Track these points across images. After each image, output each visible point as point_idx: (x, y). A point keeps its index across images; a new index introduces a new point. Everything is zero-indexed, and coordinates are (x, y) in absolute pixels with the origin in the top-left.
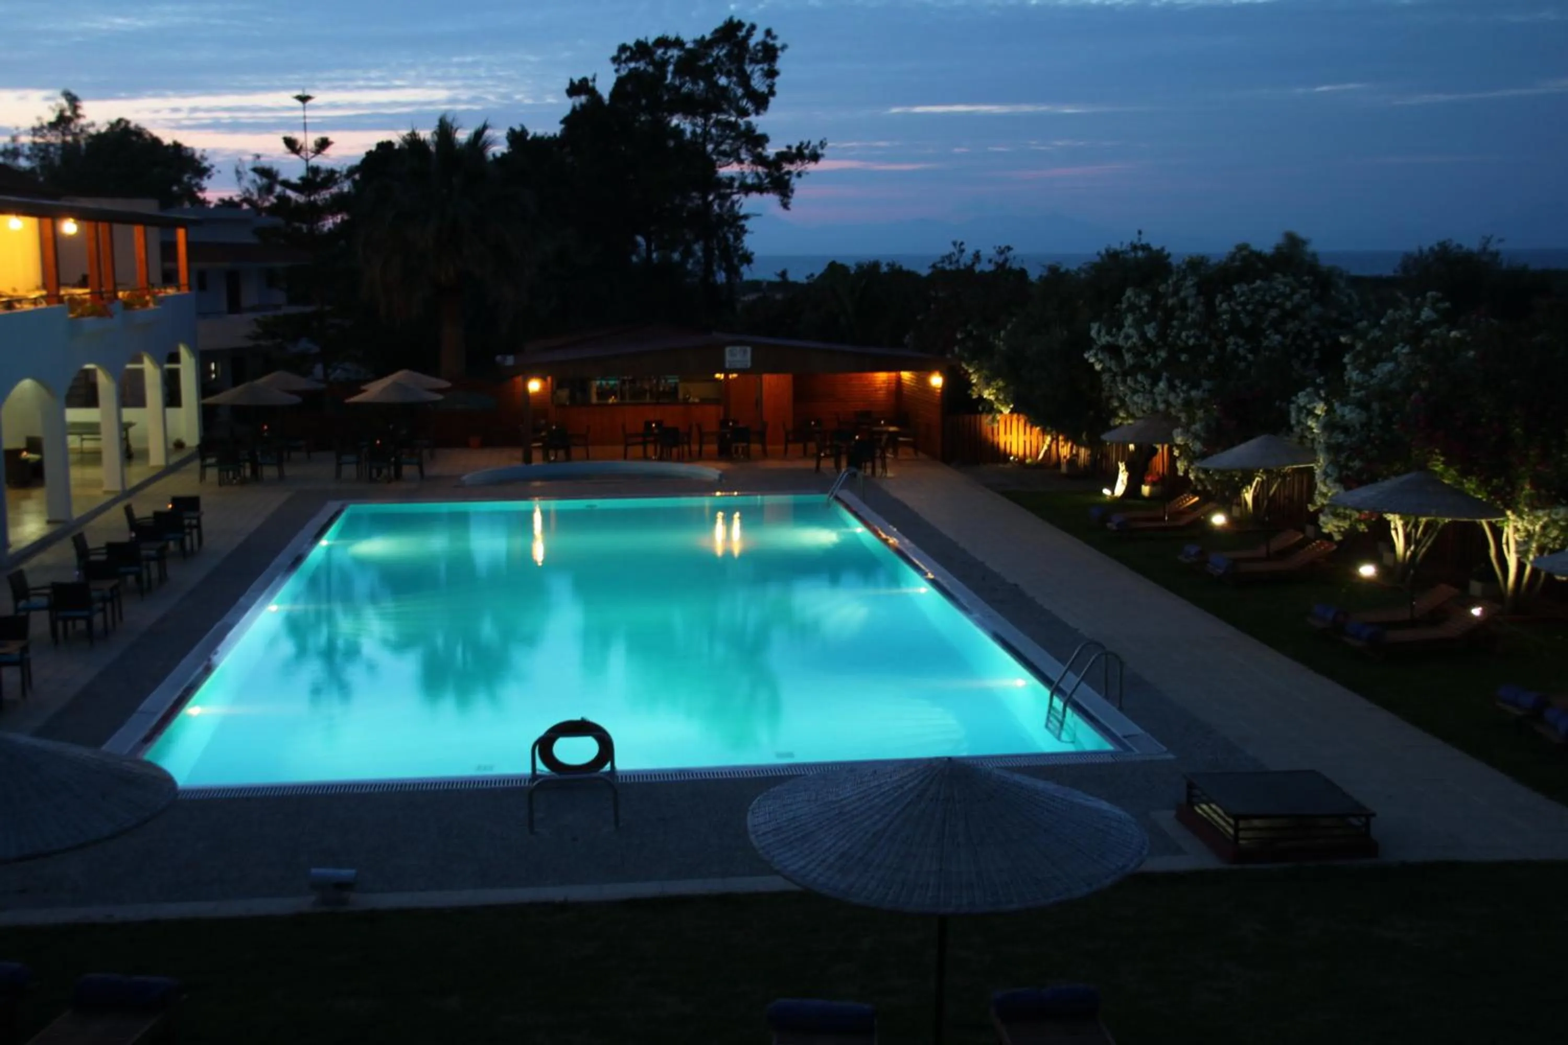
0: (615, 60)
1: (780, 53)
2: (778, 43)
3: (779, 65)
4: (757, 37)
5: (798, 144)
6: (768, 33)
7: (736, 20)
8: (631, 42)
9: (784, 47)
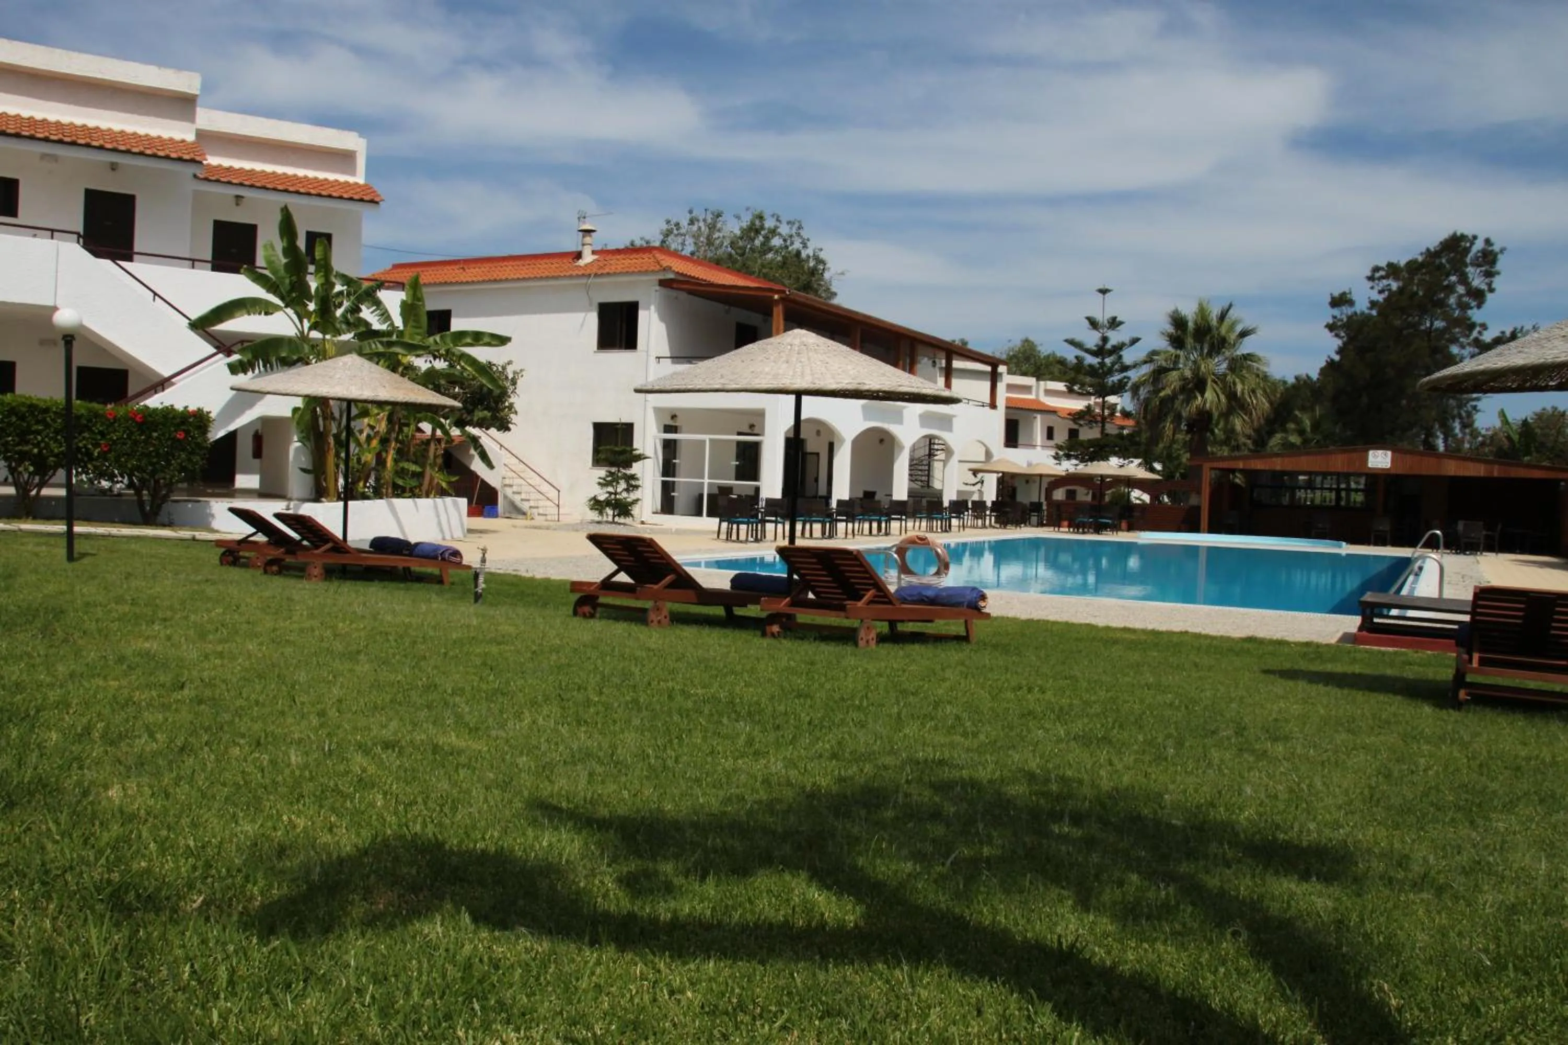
0: (1371, 278)
1: (1500, 256)
2: (1496, 248)
3: (1499, 266)
4: (1479, 245)
5: (1511, 329)
6: (1488, 242)
7: (1458, 234)
8: (1383, 264)
9: (1502, 250)
